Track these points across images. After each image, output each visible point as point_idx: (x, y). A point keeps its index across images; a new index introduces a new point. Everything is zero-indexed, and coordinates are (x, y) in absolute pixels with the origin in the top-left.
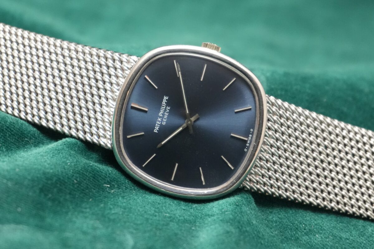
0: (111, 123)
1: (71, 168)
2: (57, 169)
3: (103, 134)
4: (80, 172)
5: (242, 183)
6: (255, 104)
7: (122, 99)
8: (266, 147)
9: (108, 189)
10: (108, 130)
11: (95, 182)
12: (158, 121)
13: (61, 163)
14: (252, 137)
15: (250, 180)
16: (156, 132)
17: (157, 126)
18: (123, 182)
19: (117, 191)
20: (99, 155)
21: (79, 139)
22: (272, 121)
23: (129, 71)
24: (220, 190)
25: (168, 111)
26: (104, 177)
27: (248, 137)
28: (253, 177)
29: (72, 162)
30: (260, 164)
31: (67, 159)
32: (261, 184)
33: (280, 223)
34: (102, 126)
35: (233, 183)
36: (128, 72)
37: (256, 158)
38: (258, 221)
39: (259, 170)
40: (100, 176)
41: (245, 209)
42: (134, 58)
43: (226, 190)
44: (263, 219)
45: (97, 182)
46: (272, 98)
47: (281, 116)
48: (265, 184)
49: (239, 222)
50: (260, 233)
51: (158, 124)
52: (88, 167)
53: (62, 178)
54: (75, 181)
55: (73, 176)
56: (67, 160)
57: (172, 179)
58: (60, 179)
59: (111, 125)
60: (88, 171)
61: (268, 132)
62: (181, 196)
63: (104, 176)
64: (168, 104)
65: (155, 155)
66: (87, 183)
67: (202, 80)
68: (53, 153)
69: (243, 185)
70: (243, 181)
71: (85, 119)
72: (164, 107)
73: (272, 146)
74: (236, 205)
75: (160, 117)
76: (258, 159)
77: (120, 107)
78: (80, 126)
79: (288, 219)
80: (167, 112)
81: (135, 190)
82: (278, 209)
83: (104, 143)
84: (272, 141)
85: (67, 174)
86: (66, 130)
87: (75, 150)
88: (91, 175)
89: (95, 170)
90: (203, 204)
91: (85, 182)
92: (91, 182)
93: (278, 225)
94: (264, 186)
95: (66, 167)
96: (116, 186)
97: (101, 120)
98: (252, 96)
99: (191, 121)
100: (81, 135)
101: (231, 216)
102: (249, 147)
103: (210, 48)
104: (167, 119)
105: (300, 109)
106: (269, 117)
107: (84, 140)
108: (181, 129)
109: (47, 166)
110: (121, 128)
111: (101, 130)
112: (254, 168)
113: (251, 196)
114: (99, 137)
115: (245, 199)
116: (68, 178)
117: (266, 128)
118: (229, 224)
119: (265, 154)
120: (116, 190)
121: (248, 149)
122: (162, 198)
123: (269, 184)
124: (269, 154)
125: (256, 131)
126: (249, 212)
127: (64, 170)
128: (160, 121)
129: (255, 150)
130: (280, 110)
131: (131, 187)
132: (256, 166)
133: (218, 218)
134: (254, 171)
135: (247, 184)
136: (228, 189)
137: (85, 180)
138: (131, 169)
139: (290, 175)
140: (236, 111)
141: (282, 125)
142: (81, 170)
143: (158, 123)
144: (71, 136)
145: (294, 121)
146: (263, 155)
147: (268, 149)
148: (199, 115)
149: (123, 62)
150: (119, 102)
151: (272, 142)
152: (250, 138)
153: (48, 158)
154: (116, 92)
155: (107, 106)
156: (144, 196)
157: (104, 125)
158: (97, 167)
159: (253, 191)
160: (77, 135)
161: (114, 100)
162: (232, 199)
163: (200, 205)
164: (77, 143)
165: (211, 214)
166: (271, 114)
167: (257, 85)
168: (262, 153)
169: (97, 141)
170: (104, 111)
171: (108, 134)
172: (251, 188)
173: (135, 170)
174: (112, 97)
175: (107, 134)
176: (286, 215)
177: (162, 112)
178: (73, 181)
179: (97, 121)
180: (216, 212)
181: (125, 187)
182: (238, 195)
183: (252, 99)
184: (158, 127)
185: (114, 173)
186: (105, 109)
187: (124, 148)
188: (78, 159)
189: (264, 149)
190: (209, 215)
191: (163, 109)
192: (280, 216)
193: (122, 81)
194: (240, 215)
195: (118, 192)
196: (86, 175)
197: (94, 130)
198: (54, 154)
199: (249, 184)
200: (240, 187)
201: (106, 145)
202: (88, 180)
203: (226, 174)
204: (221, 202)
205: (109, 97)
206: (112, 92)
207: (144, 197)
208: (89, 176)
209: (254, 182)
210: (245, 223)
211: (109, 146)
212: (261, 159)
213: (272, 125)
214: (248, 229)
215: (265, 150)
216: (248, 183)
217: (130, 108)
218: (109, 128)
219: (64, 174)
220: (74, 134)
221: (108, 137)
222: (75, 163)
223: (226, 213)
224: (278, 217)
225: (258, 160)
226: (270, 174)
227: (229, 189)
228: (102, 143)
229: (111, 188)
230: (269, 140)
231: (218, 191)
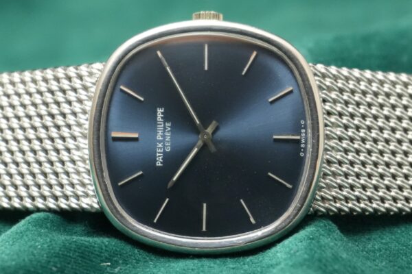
0: (89, 171)
1: (43, 252)
2: (22, 258)
3: (83, 192)
4: (58, 253)
5: (311, 207)
6: (297, 81)
7: (95, 129)
8: (332, 143)
9: (108, 269)
10: (88, 184)
11: (85, 262)
12: (159, 148)
13: (26, 249)
14: (306, 133)
15: (323, 199)
16: (160, 165)
17: (159, 156)
18: (130, 253)
19: (124, 268)
20: (85, 225)
21: (50, 210)
22: (329, 102)
23: (95, 87)
24: (280, 225)
25: (169, 129)
26: (99, 254)
27: (299, 134)
28: (326, 193)
29: (43, 244)
30: (330, 171)
31: (36, 241)
32: (341, 200)
33: (386, 250)
34: (78, 180)
35: (297, 209)
36: (93, 90)
37: (322, 162)
38: (350, 254)
39: (331, 180)
40: (92, 253)
41: (325, 240)
42: (97, 66)
43: (290, 222)
44: (358, 252)
45: (88, 262)
46: (321, 67)
47: (341, 91)
48: (347, 199)
49: (320, 261)
50: (357, 269)
51: (159, 153)
52: (70, 244)
53: (32, 270)
54: (54, 269)
55: (49, 262)
56: (35, 243)
57: (204, 229)
58: (29, 271)
59: (89, 175)
60: (71, 250)
61: (328, 118)
62: (225, 250)
63: (99, 251)
64: (166, 119)
65: (167, 200)
66: (74, 267)
67: (206, 68)
68: (13, 239)
69: (313, 208)
70: (311, 202)
71: (51, 179)
72: (161, 124)
73: (340, 139)
74: (310, 239)
75: (160, 142)
76: (324, 163)
77: (95, 143)
78: (46, 191)
79: (397, 242)
80: (168, 131)
81: (151, 260)
82: (378, 231)
83: (88, 204)
84: (338, 131)
85: (39, 262)
86: (28, 203)
87: (47, 228)
88: (77, 254)
89: (82, 246)
90: (261, 253)
91: (70, 266)
92: (79, 264)
93: (384, 253)
94: (347, 202)
95: (35, 252)
96: (121, 262)
97: (74, 173)
98: (289, 72)
99: (207, 134)
100: (51, 204)
101: (306, 256)
102: (305, 149)
103: (206, 18)
104: (171, 141)
105: (368, 74)
106: (324, 96)
107: (58, 209)
108: (196, 150)
109: (6, 257)
110: (106, 174)
111: (78, 187)
112: (324, 178)
113: (330, 222)
114: (77, 197)
115: (321, 227)
116: (42, 267)
117: (324, 113)
118: (305, 267)
119: (333, 154)
120: (122, 268)
121: (305, 152)
122: (196, 261)
123: (353, 198)
124: (340, 151)
125: (309, 122)
126: (332, 244)
127: (33, 257)
128: (161, 148)
129: (315, 151)
130: (337, 82)
131: (145, 258)
132: (325, 175)
133: (287, 264)
134: (325, 184)
135: (319, 206)
136: (292, 220)
137: (69, 263)
138: (137, 231)
139: (382, 176)
140: (270, 100)
141: (347, 103)
142: (60, 250)
143: (160, 151)
144: (38, 210)
145: (364, 93)
146: (332, 156)
147: (337, 144)
148: (218, 121)
149: (83, 77)
150: (92, 137)
151: (338, 133)
152: (303, 135)
153: (6, 248)
154: (84, 124)
155: (78, 148)
156: (167, 265)
157: (80, 179)
158: (85, 241)
159: (331, 214)
160: (46, 205)
161: (84, 136)
162: (302, 234)
163: (256, 256)
164: (48, 217)
165: (275, 263)
166: (324, 91)
167: (291, 52)
168: (328, 153)
169: (77, 204)
170: (76, 158)
171: (91, 189)
172: (328, 210)
173: (144, 231)
174: (81, 133)
175: (89, 189)
176: (393, 237)
177: (160, 133)
178: (51, 269)
179: (69, 176)
180: (282, 258)
181: (135, 259)
182: (310, 224)
183: (289, 76)
184: (161, 158)
185: (114, 243)
186: (76, 155)
187: (119, 203)
188: (52, 238)
189: (330, 146)
190: (272, 266)
191: (160, 127)
192: (384, 241)
193: (89, 105)
194: (319, 251)
195: (125, 270)
196: (70, 256)
197: (68, 190)
198: (15, 240)
199: (322, 204)
200: (310, 213)
201: (92, 207)
202: (75, 262)
203: (282, 199)
204: (286, 242)
205: (77, 134)
206: (79, 125)
207: (168, 267)
208: (74, 256)
209: (330, 200)
210: (330, 260)
211: (96, 206)
212: (329, 162)
213: (332, 107)
214: (336, 267)
215: (333, 148)
216: (320, 203)
217: (111, 141)
218: (89, 179)
219: (35, 263)
220: (41, 206)
221: (91, 193)
222: (49, 244)
223: (297, 254)
224: (382, 243)
225: (325, 165)
226: (350, 181)
227: (294, 220)
228: (85, 206)
229: (113, 266)
230: (334, 130)
231: (277, 227)
